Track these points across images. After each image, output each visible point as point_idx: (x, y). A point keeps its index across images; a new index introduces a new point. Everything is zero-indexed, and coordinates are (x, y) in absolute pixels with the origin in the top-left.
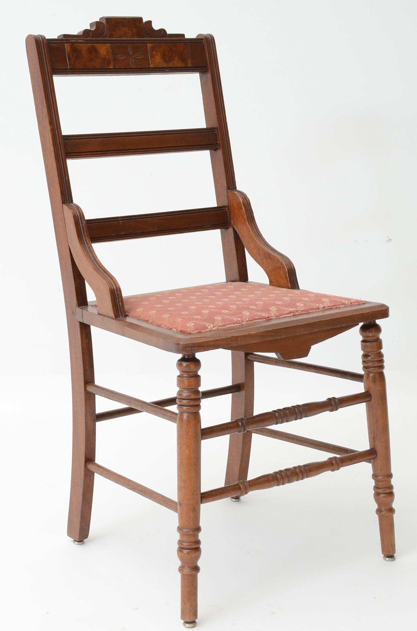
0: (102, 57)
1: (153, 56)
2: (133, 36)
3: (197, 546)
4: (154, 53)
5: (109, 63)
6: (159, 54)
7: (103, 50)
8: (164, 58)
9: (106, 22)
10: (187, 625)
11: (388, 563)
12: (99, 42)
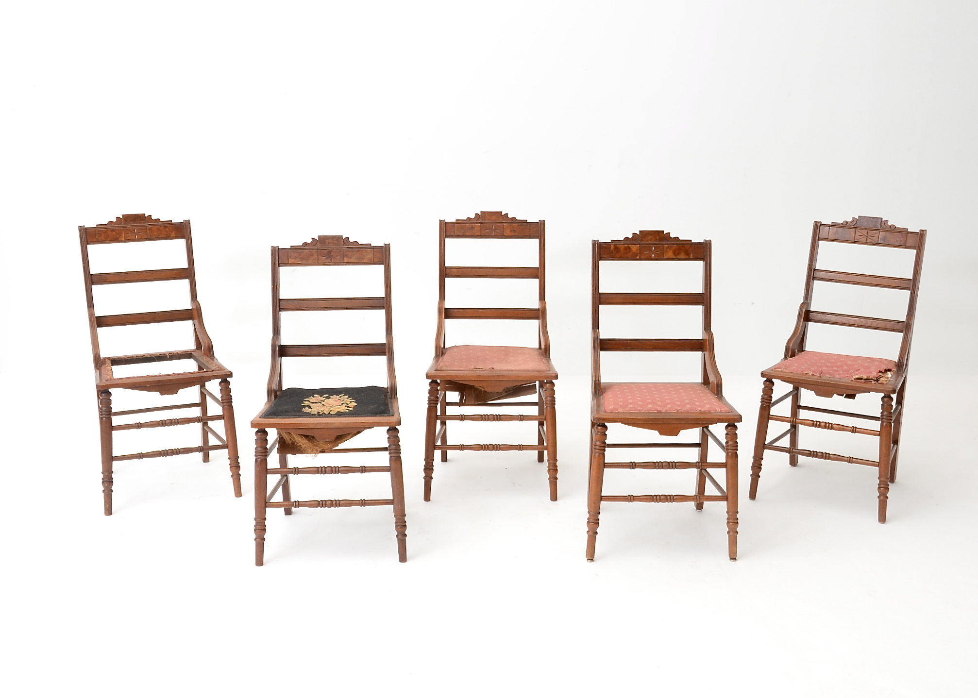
0: (633, 252)
1: (667, 252)
2: (656, 240)
3: (597, 522)
4: (668, 250)
5: (637, 255)
6: (671, 251)
7: (634, 248)
8: (674, 254)
9: (640, 233)
10: (589, 561)
11: (732, 563)
12: (632, 244)
